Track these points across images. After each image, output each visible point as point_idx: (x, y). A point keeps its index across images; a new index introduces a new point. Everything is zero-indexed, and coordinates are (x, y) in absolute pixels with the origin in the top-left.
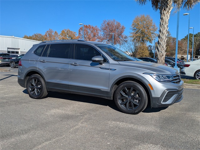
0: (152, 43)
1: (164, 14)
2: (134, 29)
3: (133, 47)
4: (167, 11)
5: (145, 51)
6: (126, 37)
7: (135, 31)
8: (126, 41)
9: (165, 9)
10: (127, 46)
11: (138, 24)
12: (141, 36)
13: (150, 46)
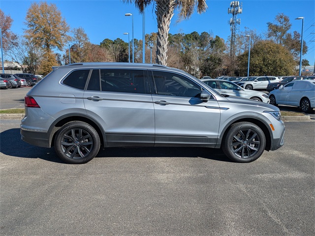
0: (61, 50)
1: (164, 21)
2: (30, 25)
3: (26, 54)
4: (168, 19)
5: (53, 63)
6: (14, 37)
7: (32, 28)
8: (16, 44)
9: (165, 16)
10: (16, 52)
11: (38, 17)
12: (45, 38)
13: (57, 54)
